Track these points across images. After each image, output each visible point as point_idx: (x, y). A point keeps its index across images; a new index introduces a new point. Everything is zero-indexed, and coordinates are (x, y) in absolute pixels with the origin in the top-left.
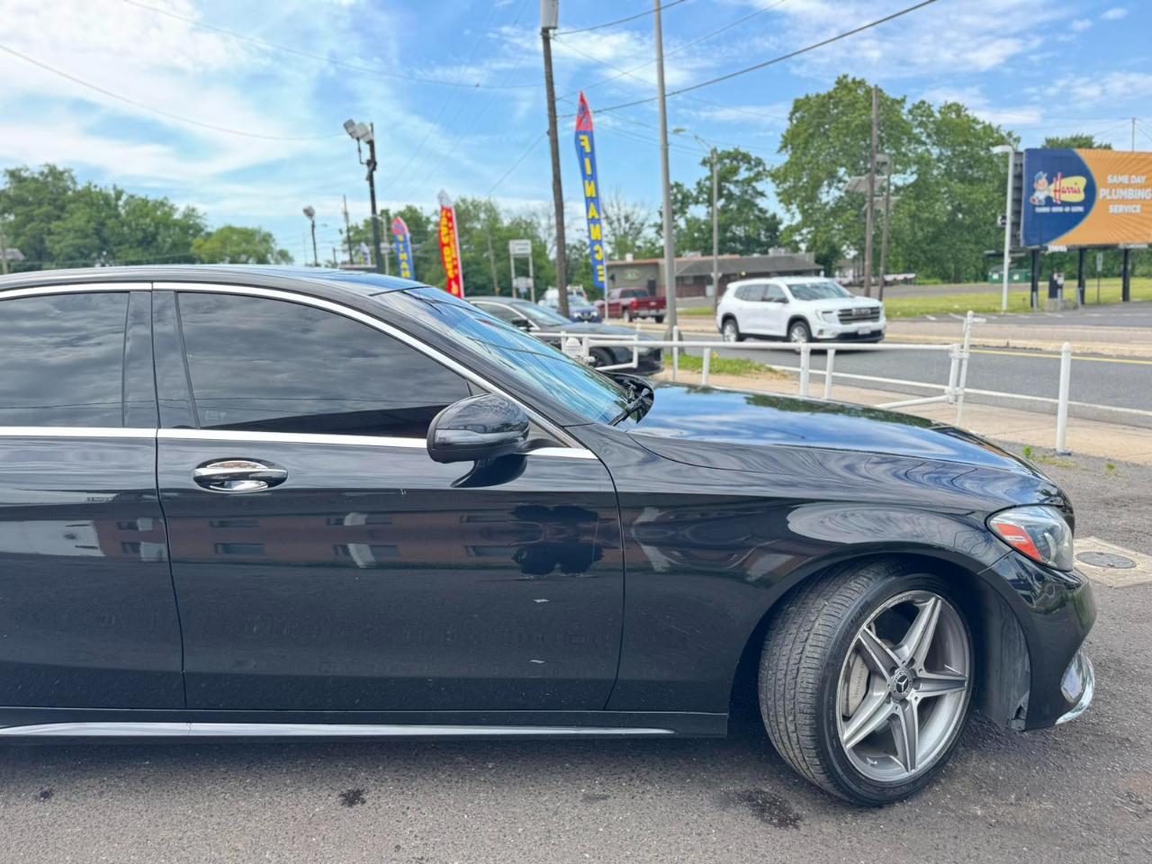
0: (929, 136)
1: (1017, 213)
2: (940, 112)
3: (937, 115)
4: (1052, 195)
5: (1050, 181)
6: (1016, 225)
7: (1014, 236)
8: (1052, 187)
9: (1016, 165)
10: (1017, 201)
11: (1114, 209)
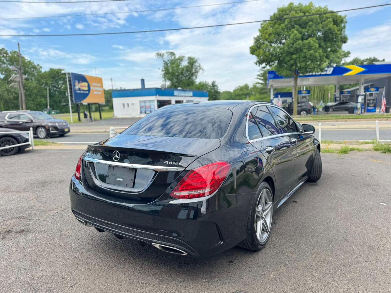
0: (7, 61)
1: (71, 92)
2: (10, 53)
3: (10, 55)
4: (80, 87)
5: (79, 83)
6: (71, 96)
7: (71, 100)
8: (80, 85)
9: (69, 77)
10: (71, 89)
11: (95, 93)
